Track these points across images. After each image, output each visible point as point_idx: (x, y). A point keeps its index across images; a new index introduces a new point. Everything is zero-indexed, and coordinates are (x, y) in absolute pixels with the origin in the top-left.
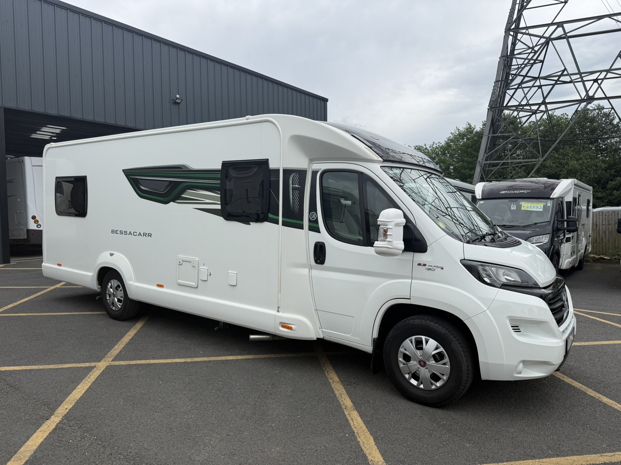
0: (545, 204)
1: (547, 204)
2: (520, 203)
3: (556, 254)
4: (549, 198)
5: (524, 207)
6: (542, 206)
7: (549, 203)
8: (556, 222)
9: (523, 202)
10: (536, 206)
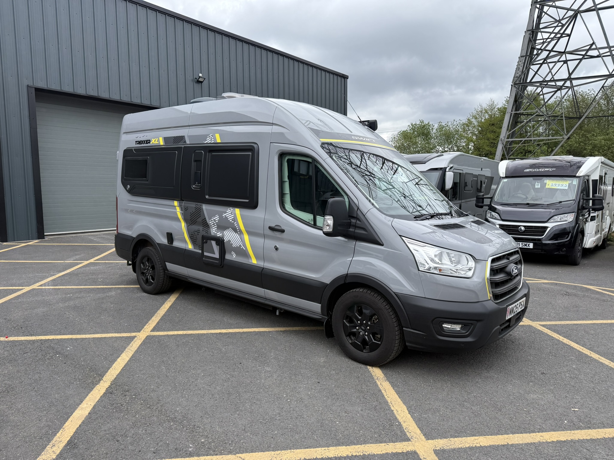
0: (570, 182)
1: (572, 182)
2: (545, 181)
3: (580, 233)
4: (575, 176)
5: (548, 185)
6: (568, 185)
7: (575, 182)
8: (582, 200)
9: (548, 180)
10: (562, 184)
